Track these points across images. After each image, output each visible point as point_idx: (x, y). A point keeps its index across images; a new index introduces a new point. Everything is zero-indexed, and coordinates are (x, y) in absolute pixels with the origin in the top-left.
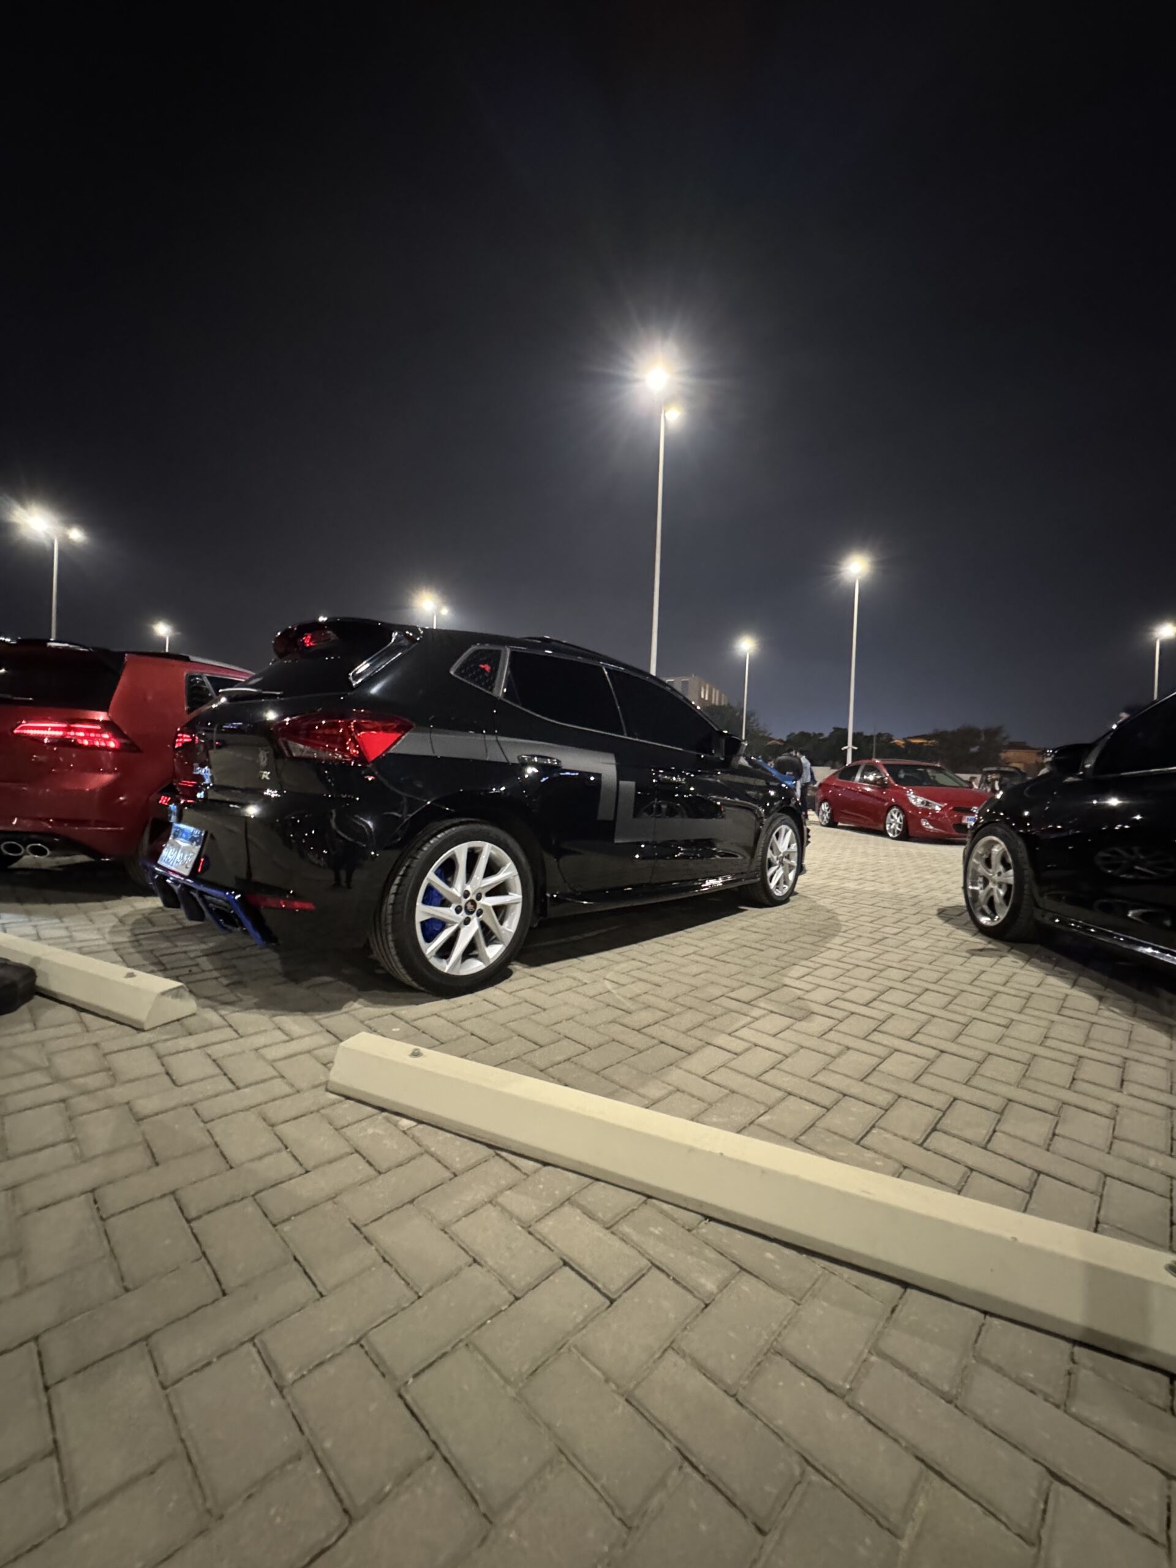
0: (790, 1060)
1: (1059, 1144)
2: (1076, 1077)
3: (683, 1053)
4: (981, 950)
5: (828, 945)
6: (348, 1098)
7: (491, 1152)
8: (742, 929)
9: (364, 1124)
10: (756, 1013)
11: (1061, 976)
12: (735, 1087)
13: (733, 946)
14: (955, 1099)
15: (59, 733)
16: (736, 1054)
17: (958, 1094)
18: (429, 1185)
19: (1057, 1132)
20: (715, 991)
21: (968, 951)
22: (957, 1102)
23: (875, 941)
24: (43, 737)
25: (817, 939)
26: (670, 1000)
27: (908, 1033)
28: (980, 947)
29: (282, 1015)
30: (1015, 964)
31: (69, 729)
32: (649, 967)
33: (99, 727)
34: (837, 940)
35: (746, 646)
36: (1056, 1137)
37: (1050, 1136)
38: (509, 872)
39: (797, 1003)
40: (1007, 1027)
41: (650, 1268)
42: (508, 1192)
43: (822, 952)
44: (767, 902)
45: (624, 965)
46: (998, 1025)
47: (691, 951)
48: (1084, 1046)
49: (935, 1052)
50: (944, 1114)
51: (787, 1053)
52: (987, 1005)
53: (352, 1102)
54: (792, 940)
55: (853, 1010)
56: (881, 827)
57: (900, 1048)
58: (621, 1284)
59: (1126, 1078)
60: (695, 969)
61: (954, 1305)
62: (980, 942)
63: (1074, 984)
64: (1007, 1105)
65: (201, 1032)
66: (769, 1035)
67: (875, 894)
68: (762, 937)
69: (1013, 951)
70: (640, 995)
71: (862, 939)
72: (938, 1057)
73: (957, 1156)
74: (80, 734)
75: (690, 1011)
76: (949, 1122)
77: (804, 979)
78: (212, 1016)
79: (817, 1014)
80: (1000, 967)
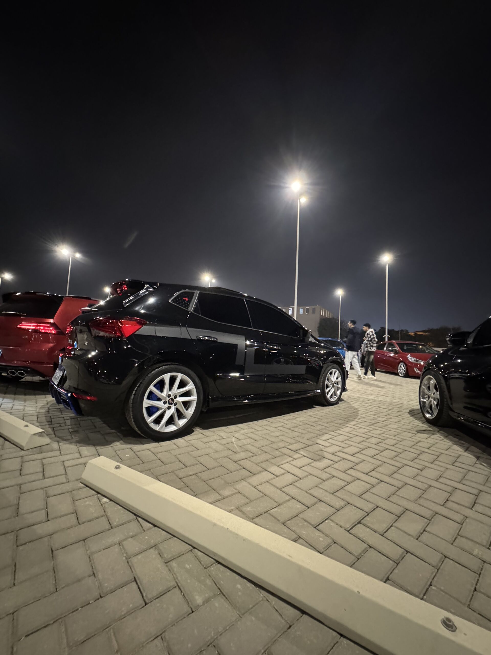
0: (301, 481)
1: (425, 537)
2: (449, 499)
3: (251, 474)
4: (424, 431)
5: (347, 425)
6: (87, 486)
7: (135, 517)
8: (310, 416)
9: (86, 499)
10: (296, 456)
11: (461, 445)
12: (267, 493)
13: (301, 424)
14: (377, 507)
15: (34, 327)
16: (276, 476)
17: (380, 504)
18: (97, 532)
19: (427, 529)
20: (281, 444)
21: (416, 431)
22: (378, 508)
23: (371, 424)
24: (29, 329)
25: (343, 422)
26: (258, 448)
27: (367, 470)
28: (424, 429)
29: (83, 446)
30: (439, 438)
31: (38, 326)
32: (258, 432)
33: (48, 325)
34: (353, 423)
35: (340, 293)
36: (425, 532)
37: (422, 531)
38: (191, 386)
39: (320, 453)
40: (421, 470)
41: (175, 587)
42: (130, 539)
43: (342, 428)
44: (326, 404)
45: (245, 431)
46: (417, 469)
47: (280, 425)
48: (460, 483)
49: (377, 481)
50: (368, 515)
51: (301, 477)
52: (416, 458)
53: (88, 488)
54: (331, 422)
55: (345, 457)
56: (396, 371)
57: (360, 478)
58: (155, 595)
59: (476, 502)
60: (277, 434)
61: (325, 627)
62: (425, 426)
63: (467, 450)
64: (405, 512)
65: (46, 452)
66: (298, 467)
67: (382, 402)
68: (317, 420)
69: (441, 431)
70: (246, 445)
71: (365, 423)
72: (378, 483)
73: (365, 539)
74: (41, 328)
75: (265, 454)
76: (368, 519)
77: (328, 441)
78: (55, 445)
79: (326, 458)
80: (431, 439)
